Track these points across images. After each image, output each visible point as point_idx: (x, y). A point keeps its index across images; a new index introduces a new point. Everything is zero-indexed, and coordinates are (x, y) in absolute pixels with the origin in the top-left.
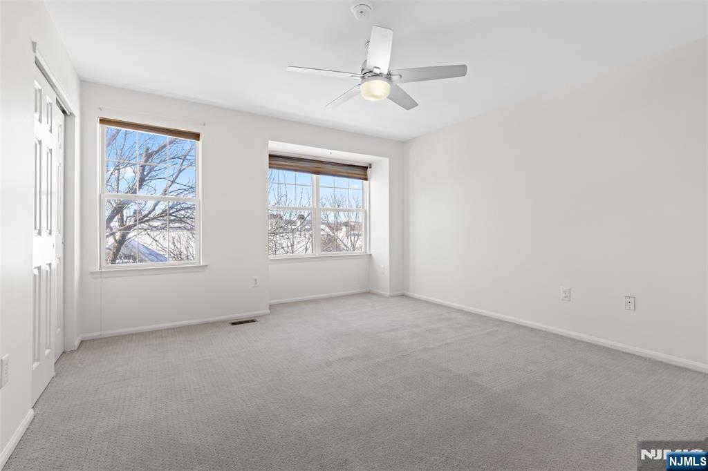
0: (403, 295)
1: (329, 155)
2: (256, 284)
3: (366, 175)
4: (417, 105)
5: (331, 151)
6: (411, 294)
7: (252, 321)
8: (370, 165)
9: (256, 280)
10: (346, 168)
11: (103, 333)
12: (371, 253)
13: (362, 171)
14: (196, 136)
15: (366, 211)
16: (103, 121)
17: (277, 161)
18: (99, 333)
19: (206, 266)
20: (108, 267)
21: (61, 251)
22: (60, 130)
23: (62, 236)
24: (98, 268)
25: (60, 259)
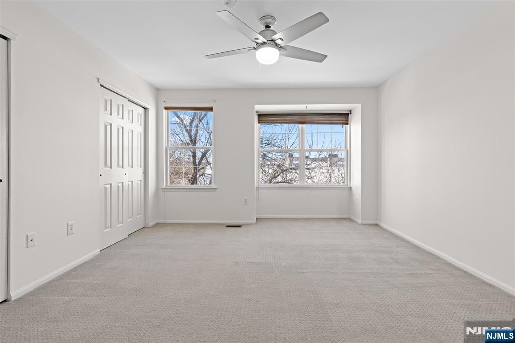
0: (377, 225)
1: (305, 109)
2: (246, 202)
3: (347, 120)
4: (327, 56)
5: (306, 105)
6: (382, 225)
7: (240, 227)
8: (350, 111)
9: (246, 200)
10: (327, 116)
11: (166, 221)
12: (351, 186)
13: (344, 117)
14: (211, 109)
15: (347, 151)
16: (166, 108)
17: (262, 117)
18: (164, 221)
19: (216, 188)
20: (170, 186)
21: (141, 176)
22: (140, 116)
23: (142, 170)
24: (165, 186)
25: (141, 180)
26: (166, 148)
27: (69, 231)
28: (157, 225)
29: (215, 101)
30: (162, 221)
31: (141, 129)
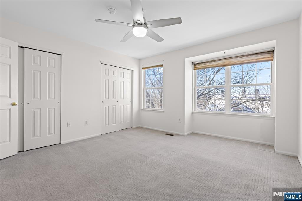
2: (179, 121)
7: (172, 135)
8: (275, 48)
9: (179, 119)
14: (162, 66)
15: (273, 84)
16: (144, 68)
19: (164, 111)
20: (145, 109)
21: (130, 103)
22: (128, 75)
23: (130, 100)
24: (142, 108)
25: (129, 105)
26: (144, 89)
27: (86, 123)
28: (139, 128)
29: (164, 61)
30: (141, 126)
31: (130, 81)
